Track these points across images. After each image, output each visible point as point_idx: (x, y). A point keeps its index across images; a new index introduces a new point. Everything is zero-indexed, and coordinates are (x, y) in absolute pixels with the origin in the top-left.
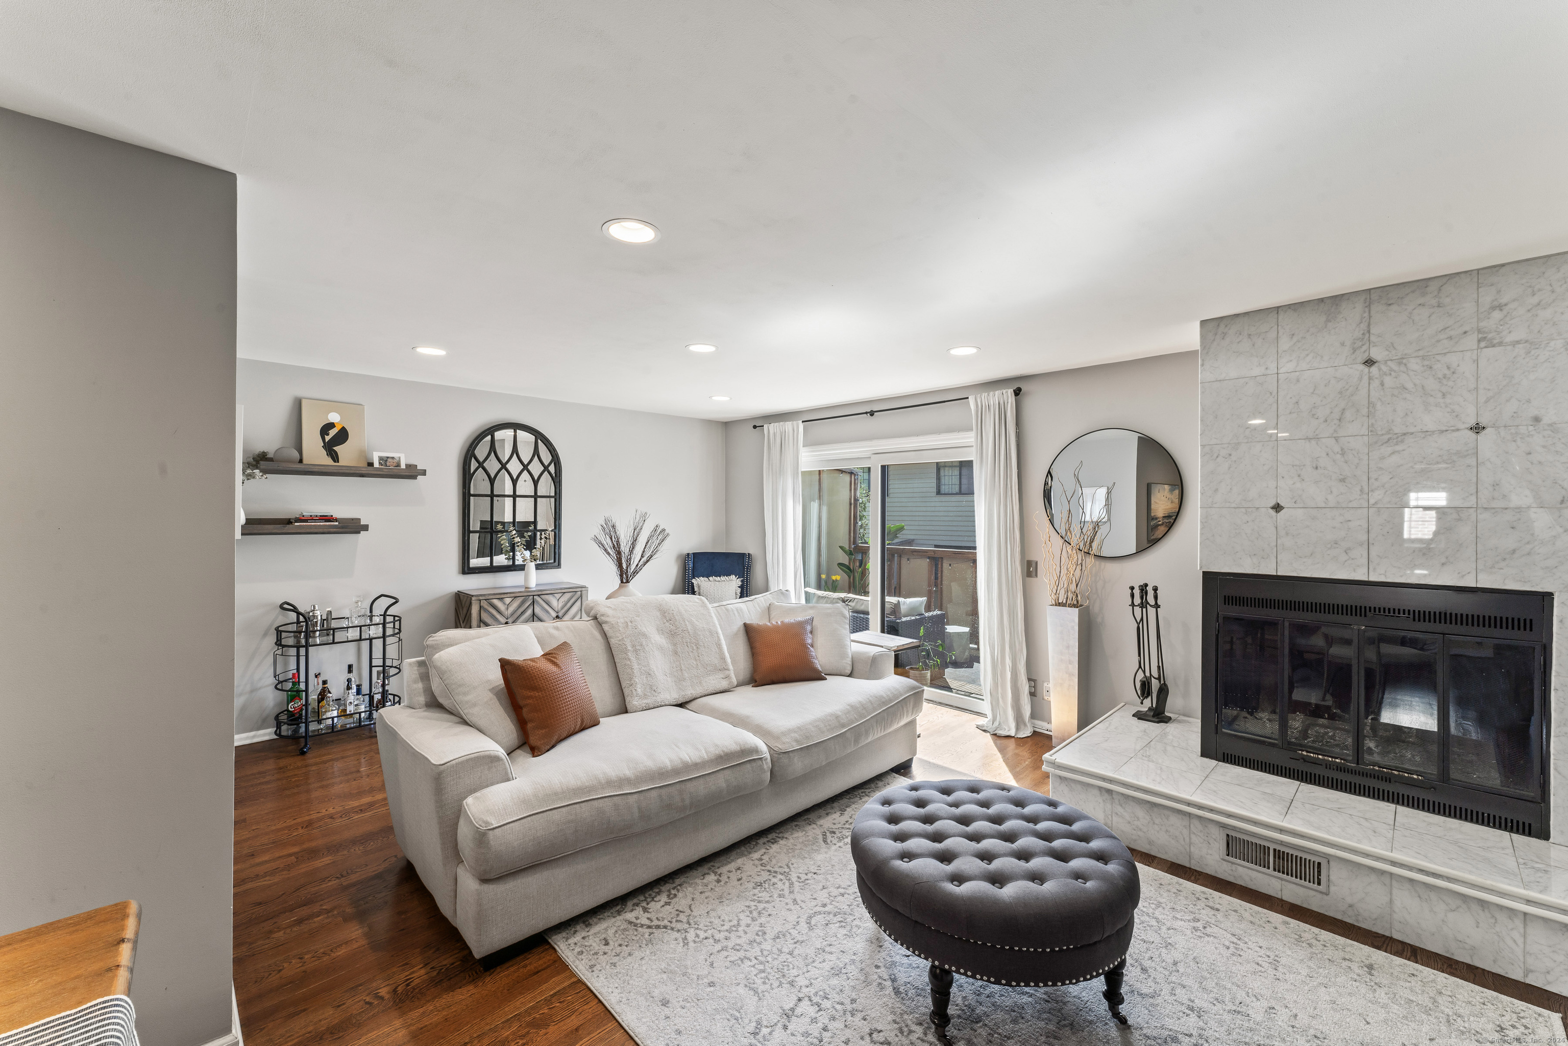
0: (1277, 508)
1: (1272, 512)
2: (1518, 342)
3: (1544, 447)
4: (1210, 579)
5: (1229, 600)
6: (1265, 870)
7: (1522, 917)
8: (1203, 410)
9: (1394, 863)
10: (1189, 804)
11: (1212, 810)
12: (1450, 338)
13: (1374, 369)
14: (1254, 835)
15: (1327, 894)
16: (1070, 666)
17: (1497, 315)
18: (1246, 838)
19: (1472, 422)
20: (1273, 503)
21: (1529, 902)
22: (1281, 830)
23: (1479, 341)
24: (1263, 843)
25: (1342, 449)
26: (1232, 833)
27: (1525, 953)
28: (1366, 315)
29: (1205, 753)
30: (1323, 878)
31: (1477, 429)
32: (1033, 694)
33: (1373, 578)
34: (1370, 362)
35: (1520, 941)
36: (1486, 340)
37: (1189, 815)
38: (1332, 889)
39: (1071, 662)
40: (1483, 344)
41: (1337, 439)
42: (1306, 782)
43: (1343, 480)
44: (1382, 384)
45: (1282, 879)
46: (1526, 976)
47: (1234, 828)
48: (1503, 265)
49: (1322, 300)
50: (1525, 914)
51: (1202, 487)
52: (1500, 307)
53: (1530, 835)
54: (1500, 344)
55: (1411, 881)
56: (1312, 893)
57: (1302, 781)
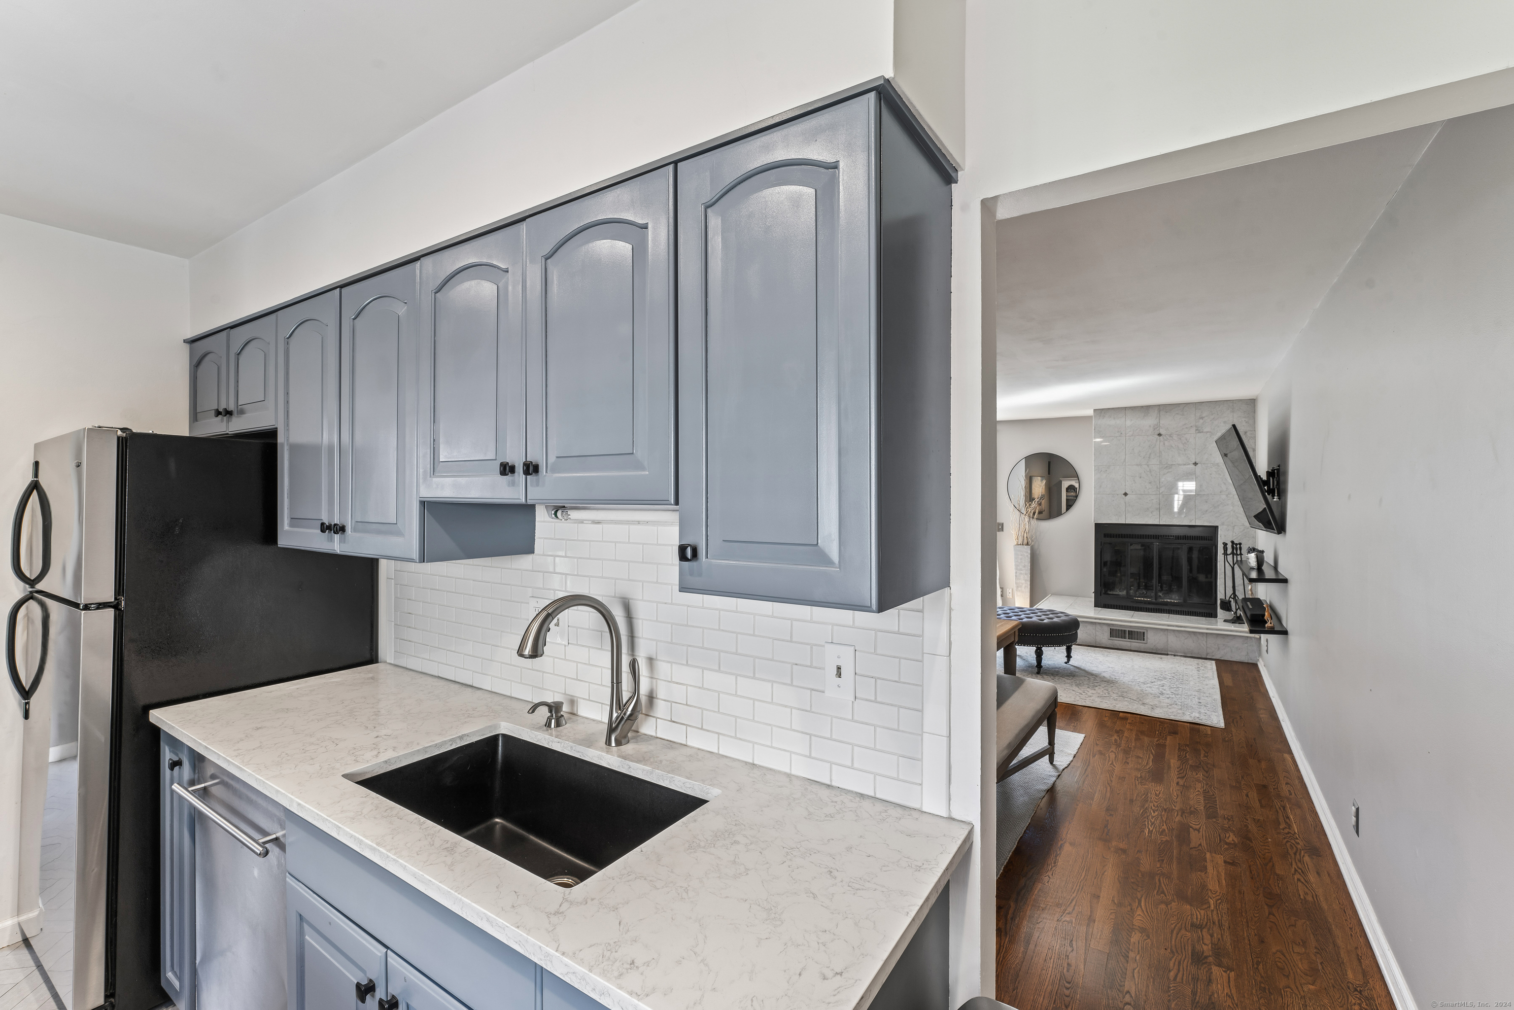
0: (1126, 494)
1: (1124, 496)
2: (1208, 432)
3: (1215, 472)
4: (1098, 526)
5: (1106, 535)
6: (1125, 640)
7: (1205, 635)
8: (1095, 450)
9: (1169, 625)
10: (1096, 619)
11: (1105, 619)
12: (1187, 428)
13: (1161, 437)
14: (1121, 626)
15: (1146, 643)
16: (1026, 576)
17: (1201, 421)
18: (1118, 628)
19: (1194, 462)
20: (1124, 493)
21: (1207, 629)
22: (1131, 622)
23: (1196, 430)
24: (1124, 629)
25: (1150, 470)
26: (1112, 628)
27: (1207, 647)
28: (1158, 415)
29: (1095, 606)
30: (1145, 638)
31: (1196, 464)
32: (1002, 596)
33: (1161, 524)
34: (1160, 435)
35: (1205, 644)
36: (1198, 430)
37: (1095, 623)
38: (1148, 641)
39: (1026, 574)
40: (1197, 432)
41: (1148, 466)
42: (1137, 611)
43: (1150, 483)
44: (1164, 444)
45: (1131, 642)
46: (1207, 655)
47: (1113, 625)
48: (1203, 402)
49: (1142, 407)
50: (1207, 633)
51: (1094, 485)
52: (1202, 418)
53: (1212, 617)
54: (1202, 432)
55: (1174, 631)
56: (1141, 644)
57: (1135, 611)
